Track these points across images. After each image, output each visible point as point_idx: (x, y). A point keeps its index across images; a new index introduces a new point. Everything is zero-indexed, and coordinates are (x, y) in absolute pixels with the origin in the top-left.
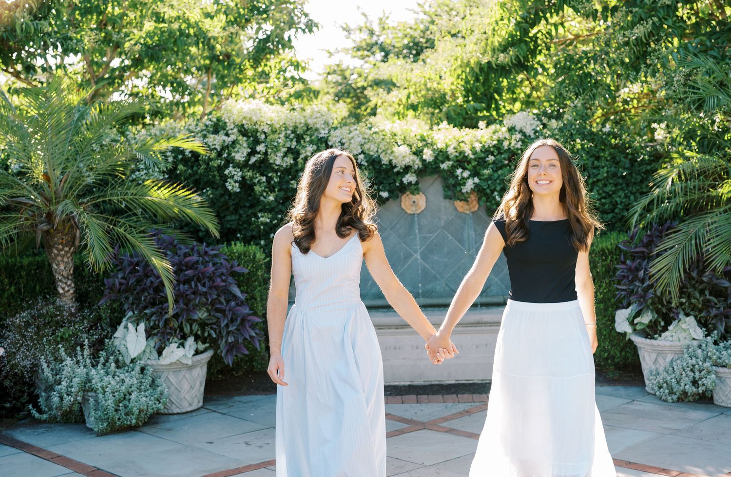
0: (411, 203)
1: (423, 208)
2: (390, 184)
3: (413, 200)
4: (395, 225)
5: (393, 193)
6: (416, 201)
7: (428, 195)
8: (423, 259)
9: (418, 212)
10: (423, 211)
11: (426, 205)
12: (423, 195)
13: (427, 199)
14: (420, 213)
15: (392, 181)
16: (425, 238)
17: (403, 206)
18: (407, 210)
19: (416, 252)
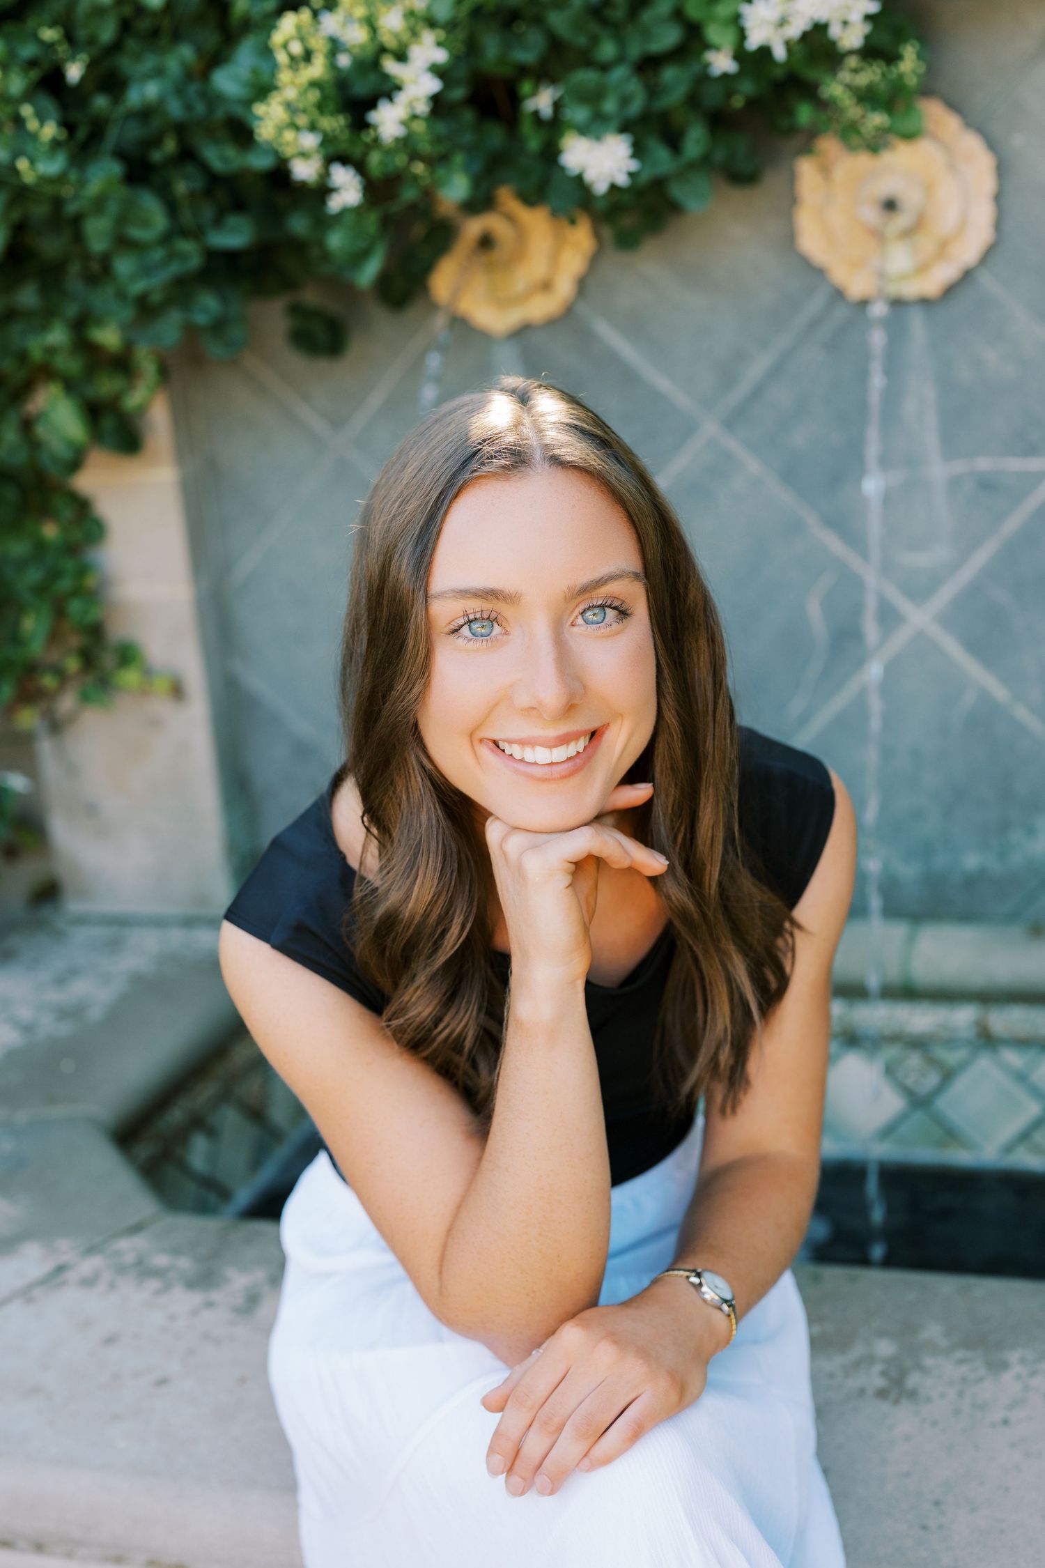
0: (871, 215)
1: (968, 251)
2: (649, 65)
3: (888, 185)
4: (757, 392)
5: (674, 141)
6: (911, 198)
7: (1018, 141)
8: (975, 647)
9: (933, 283)
10: (967, 276)
11: (998, 225)
12: (971, 144)
13: (1002, 170)
14: (950, 291)
15: (669, 37)
16: (987, 484)
17: (811, 242)
18: (840, 274)
19: (920, 591)
